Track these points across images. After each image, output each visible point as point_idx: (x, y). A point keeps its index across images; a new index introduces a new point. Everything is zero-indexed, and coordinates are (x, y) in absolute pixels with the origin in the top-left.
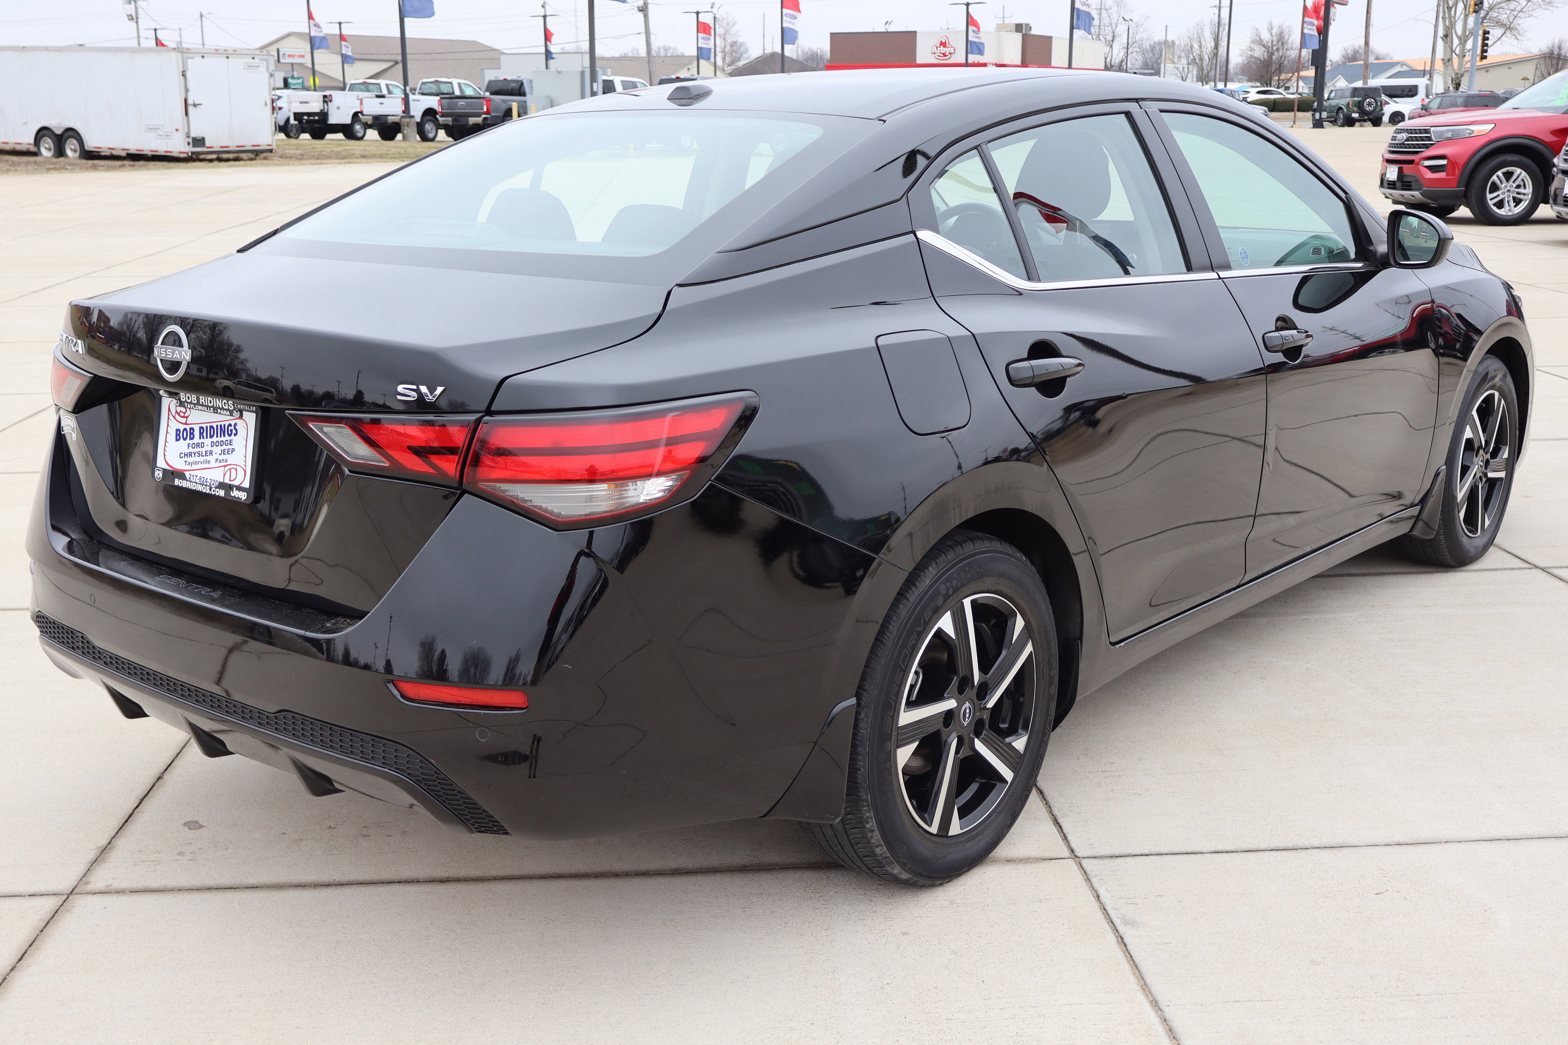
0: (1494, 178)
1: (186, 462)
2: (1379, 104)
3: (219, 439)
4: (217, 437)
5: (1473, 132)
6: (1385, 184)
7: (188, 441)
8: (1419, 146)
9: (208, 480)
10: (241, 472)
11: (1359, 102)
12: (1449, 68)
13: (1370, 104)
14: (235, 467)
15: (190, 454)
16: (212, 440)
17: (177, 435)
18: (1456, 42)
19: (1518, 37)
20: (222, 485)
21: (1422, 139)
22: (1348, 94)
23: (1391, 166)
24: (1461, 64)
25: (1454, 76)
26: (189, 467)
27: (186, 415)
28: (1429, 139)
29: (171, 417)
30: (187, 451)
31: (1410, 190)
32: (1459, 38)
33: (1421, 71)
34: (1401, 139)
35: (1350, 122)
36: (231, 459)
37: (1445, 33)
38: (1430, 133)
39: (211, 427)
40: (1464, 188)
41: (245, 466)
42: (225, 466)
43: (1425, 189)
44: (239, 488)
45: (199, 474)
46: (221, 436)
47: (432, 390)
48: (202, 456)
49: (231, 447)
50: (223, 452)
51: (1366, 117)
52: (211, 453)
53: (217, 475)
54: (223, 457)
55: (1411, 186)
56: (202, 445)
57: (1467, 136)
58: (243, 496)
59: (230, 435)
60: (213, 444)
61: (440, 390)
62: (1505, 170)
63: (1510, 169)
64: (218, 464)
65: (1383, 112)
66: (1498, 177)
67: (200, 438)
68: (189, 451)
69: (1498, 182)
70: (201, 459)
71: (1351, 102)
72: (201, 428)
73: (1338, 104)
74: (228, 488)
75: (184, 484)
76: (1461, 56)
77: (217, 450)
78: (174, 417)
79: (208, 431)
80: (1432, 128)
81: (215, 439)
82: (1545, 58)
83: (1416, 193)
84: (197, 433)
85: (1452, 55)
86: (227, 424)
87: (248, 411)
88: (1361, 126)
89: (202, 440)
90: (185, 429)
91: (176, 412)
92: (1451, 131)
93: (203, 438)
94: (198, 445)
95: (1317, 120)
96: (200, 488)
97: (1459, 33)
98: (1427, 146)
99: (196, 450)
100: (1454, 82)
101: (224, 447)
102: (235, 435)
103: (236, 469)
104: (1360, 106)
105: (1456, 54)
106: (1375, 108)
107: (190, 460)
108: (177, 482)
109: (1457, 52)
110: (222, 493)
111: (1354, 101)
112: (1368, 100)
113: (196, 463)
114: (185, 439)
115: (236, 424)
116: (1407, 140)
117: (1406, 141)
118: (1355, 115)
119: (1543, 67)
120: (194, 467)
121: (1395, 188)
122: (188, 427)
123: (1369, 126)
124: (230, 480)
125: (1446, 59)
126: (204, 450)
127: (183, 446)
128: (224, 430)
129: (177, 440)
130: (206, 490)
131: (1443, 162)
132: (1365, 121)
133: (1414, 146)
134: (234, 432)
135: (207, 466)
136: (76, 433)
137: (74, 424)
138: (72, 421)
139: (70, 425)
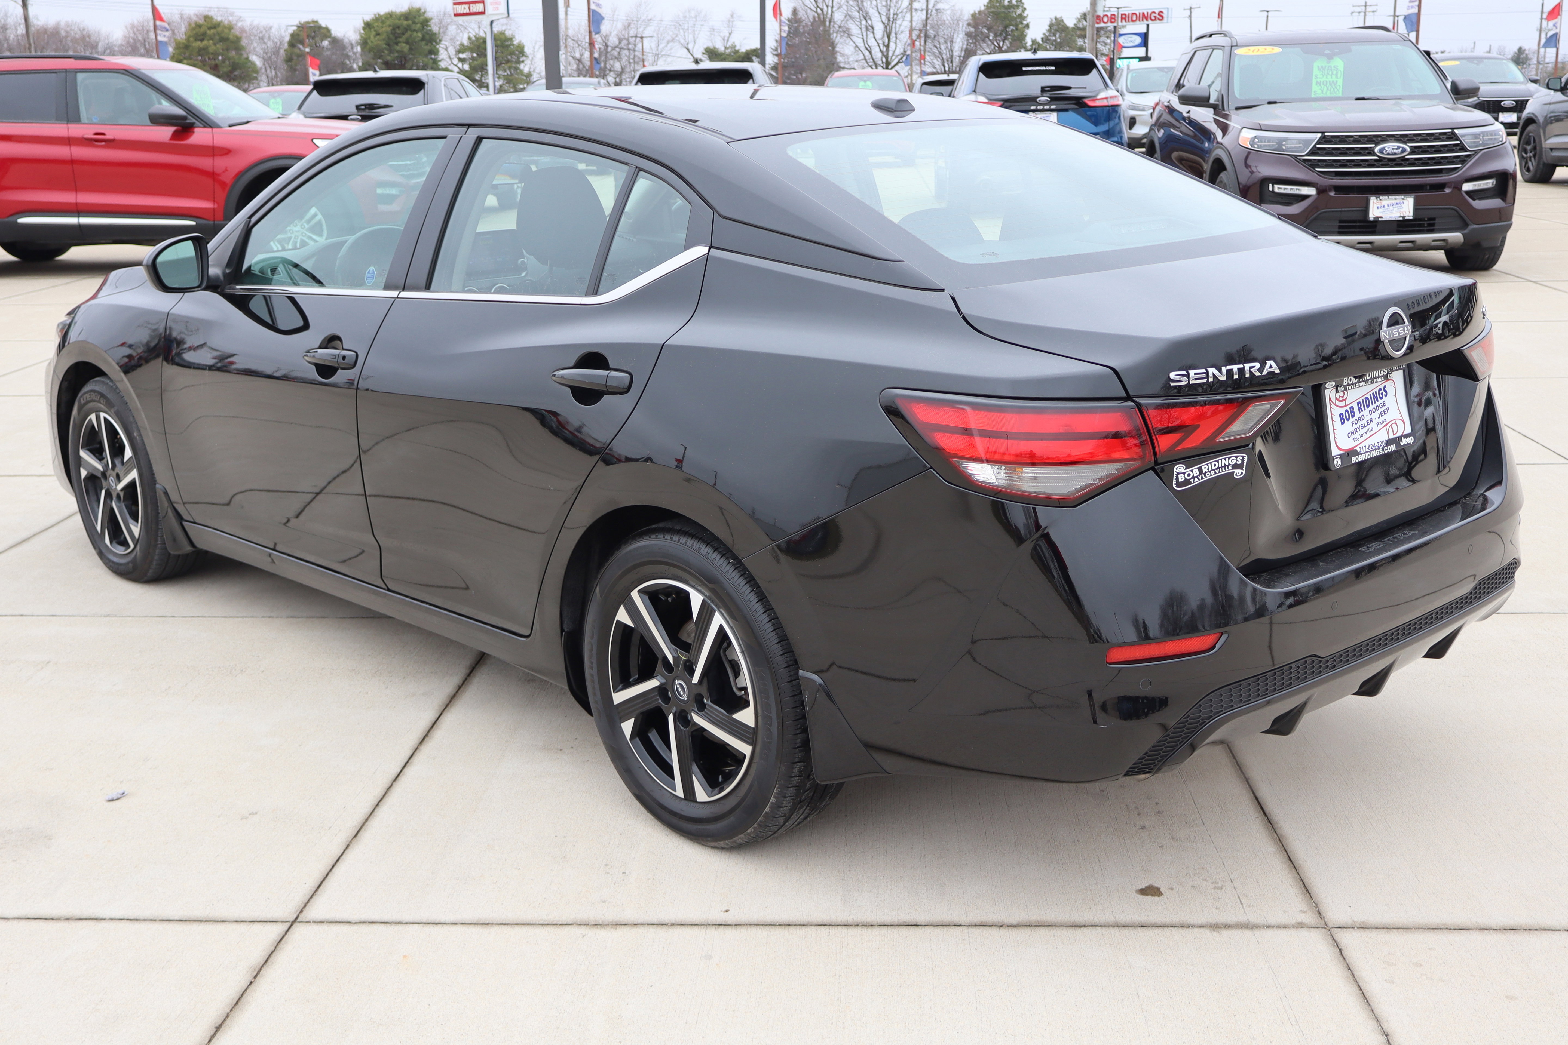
1: (1354, 439)
3: (1374, 406)
4: (1372, 404)
7: (1351, 420)
9: (1376, 444)
10: (1400, 423)
14: (1394, 422)
15: (1356, 430)
16: (1369, 409)
17: (1341, 419)
20: (1389, 442)
26: (1357, 442)
27: (1344, 398)
29: (1333, 406)
30: (1352, 429)
36: (1388, 417)
39: (1367, 398)
41: (1402, 416)
42: (1386, 425)
44: (1406, 436)
45: (1366, 443)
46: (1375, 403)
48: (1365, 427)
49: (1385, 407)
50: (1381, 415)
52: (1371, 420)
53: (1382, 436)
54: (1382, 419)
56: (1363, 417)
58: (1410, 440)
59: (1381, 398)
60: (1371, 412)
64: (1380, 427)
67: (1360, 412)
68: (1353, 428)
70: (1365, 430)
72: (1358, 403)
74: (1396, 441)
75: (1360, 458)
77: (1375, 415)
78: (1335, 405)
79: (1363, 404)
81: (1371, 407)
84: (1356, 410)
86: (1377, 389)
87: (1396, 370)
89: (1362, 413)
90: (1347, 411)
91: (1336, 398)
93: (1362, 410)
94: (1359, 420)
96: (1374, 454)
99: (1359, 424)
101: (1380, 410)
102: (1386, 396)
103: (1396, 423)
107: (1356, 435)
108: (1354, 460)
110: (1393, 448)
113: (1362, 435)
114: (1348, 420)
115: (1385, 387)
120: (1362, 439)
122: (1348, 408)
124: (1394, 435)
126: (1365, 421)
127: (1348, 426)
128: (1376, 397)
129: (1342, 423)
130: (1380, 452)
134: (1384, 393)
135: (1372, 433)
136: (1244, 469)
137: (1243, 460)
138: (1237, 457)
139: (1229, 464)
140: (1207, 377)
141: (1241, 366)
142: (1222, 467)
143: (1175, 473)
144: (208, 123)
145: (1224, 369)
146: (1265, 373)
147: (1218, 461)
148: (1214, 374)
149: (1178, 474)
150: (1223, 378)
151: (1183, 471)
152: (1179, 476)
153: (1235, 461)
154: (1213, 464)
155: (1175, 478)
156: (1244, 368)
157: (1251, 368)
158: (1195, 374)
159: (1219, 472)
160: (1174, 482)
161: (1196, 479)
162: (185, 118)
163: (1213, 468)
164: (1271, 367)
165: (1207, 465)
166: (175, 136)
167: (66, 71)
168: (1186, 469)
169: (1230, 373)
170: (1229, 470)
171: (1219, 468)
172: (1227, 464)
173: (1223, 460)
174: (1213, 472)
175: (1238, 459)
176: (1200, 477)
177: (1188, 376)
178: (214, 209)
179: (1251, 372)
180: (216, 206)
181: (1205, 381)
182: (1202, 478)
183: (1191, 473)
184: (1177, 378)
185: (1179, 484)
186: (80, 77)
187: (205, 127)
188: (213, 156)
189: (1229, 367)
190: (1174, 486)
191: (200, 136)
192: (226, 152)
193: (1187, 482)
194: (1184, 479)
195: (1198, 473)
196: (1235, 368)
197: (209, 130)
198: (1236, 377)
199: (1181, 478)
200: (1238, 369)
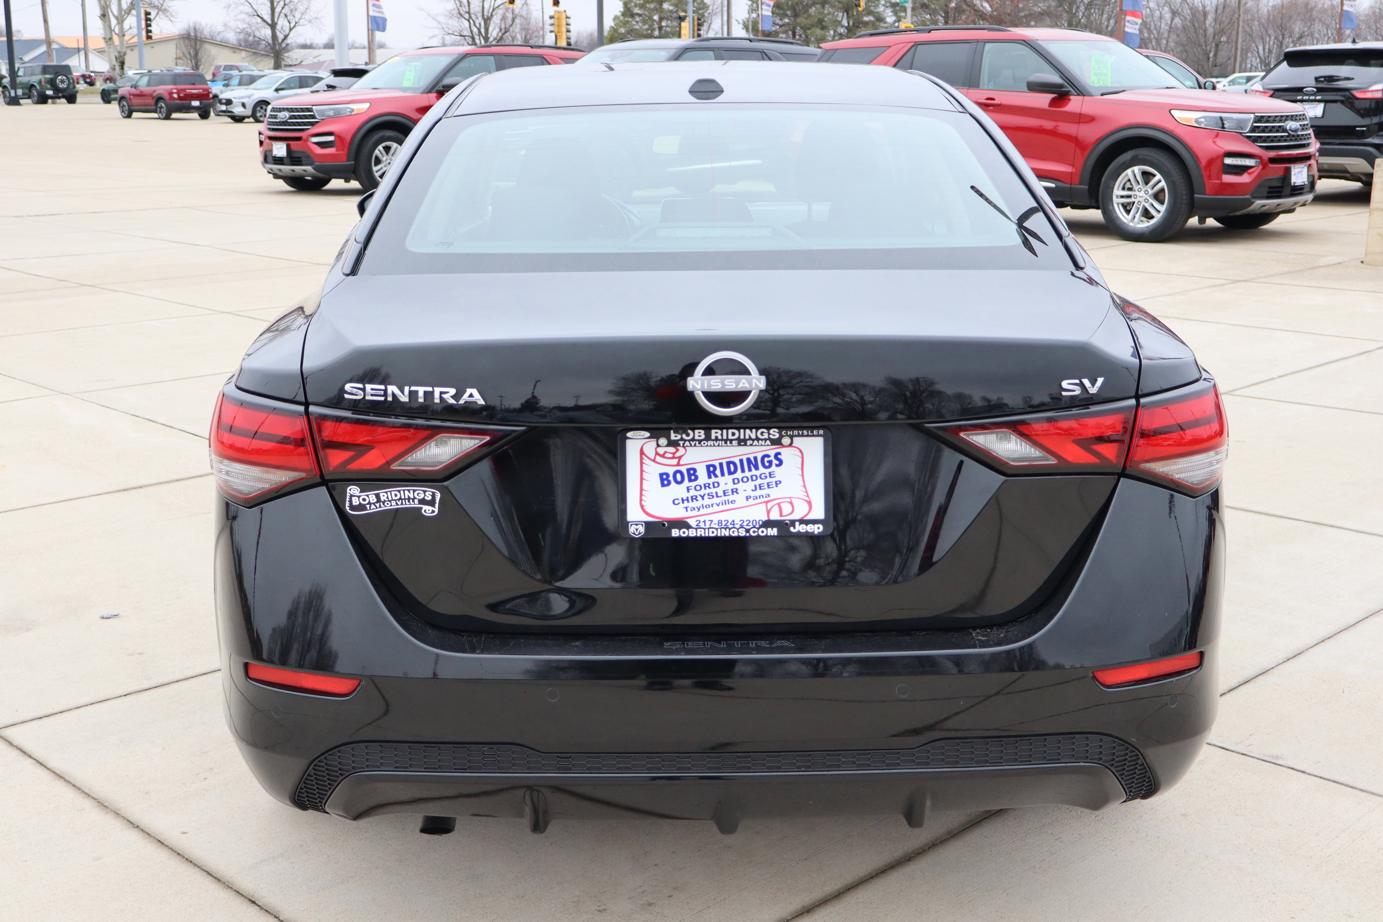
0: (377, 152)
1: (686, 508)
2: (71, 81)
3: (748, 474)
4: (743, 471)
5: (353, 110)
6: (270, 159)
7: (686, 483)
8: (305, 124)
9: (735, 522)
10: (801, 504)
11: (51, 79)
12: (111, 46)
13: (62, 82)
14: (788, 500)
15: (694, 498)
16: (733, 476)
17: (663, 480)
18: (114, 22)
19: (171, 18)
20: (768, 524)
21: (306, 117)
22: (39, 70)
23: (277, 143)
24: (122, 42)
25: (117, 55)
26: (692, 513)
27: (677, 455)
28: (313, 117)
29: (648, 461)
30: (686, 495)
31: (301, 165)
32: (117, 18)
33: (75, 48)
34: (283, 117)
35: (43, 99)
36: (777, 492)
37: (102, 13)
38: (312, 111)
39: (731, 462)
40: (353, 162)
41: (808, 496)
42: (767, 502)
43: (317, 163)
44: (809, 521)
45: (714, 517)
46: (750, 470)
47: (1093, 383)
48: (717, 496)
49: (773, 480)
50: (759, 487)
51: (60, 95)
52: (734, 491)
53: (754, 514)
54: (760, 493)
55: (301, 161)
56: (715, 485)
57: (349, 114)
58: (815, 528)
59: (767, 467)
60: (736, 481)
61: (1100, 381)
62: (384, 144)
63: (388, 143)
64: (752, 502)
65: (76, 89)
66: (379, 151)
67: (710, 477)
68: (689, 495)
69: (380, 156)
70: (717, 500)
71: (43, 80)
72: (709, 466)
73: (29, 81)
74: (785, 523)
75: (689, 534)
76: (121, 35)
77: (745, 486)
78: (654, 461)
79: (722, 469)
80: (314, 107)
81: (738, 475)
82: (183, 38)
83: (309, 168)
84: (702, 473)
85: (112, 34)
86: (761, 455)
87: (799, 436)
88: (53, 103)
89: (714, 479)
90: (678, 472)
91: (658, 453)
92: (333, 109)
93: (716, 476)
94: (706, 486)
95: (13, 97)
96: (724, 534)
97: (116, 14)
98: (312, 124)
99: (704, 492)
100: (118, 60)
101: (760, 481)
102: (778, 466)
103: (791, 503)
104: (52, 83)
105: (115, 33)
106: (68, 86)
107: (694, 504)
108: (678, 533)
109: (117, 31)
110: (771, 532)
111: (45, 78)
112: (60, 77)
113: (708, 506)
114: (679, 483)
115: (778, 453)
116: (291, 118)
117: (289, 119)
118: (50, 93)
119: (183, 46)
120: (702, 511)
121: (283, 164)
122: (683, 468)
123: (63, 103)
124: (781, 515)
125: (108, 37)
126: (718, 490)
127: (677, 491)
128: (753, 464)
129: (665, 485)
130: (741, 533)
131: (331, 138)
132: (59, 98)
133: (299, 124)
134: (775, 462)
135: (731, 506)
136: (437, 505)
137: (433, 495)
138: (425, 492)
139: (414, 498)
140: (385, 394)
141: (430, 389)
142: (405, 499)
143: (348, 494)
144: (1081, 92)
145: (407, 389)
146: (462, 402)
147: (399, 491)
148: (393, 393)
149: (351, 496)
150: (404, 398)
151: (358, 494)
152: (353, 498)
153: (422, 496)
154: (393, 493)
155: (348, 499)
156: (433, 392)
157: (441, 393)
158: (372, 389)
159: (402, 504)
160: (347, 504)
161: (373, 506)
162: (1061, 86)
163: (394, 498)
164: (471, 396)
165: (386, 493)
166: (1053, 103)
167: (977, 41)
168: (360, 492)
169: (413, 394)
170: (416, 504)
171: (400, 499)
172: (412, 497)
173: (406, 492)
174: (394, 503)
175: (427, 494)
176: (378, 505)
177: (364, 390)
178: (1072, 173)
179: (441, 398)
180: (1074, 170)
181: (382, 399)
182: (380, 507)
183: (366, 497)
184: (355, 391)
185: (352, 508)
186: (988, 46)
187: (1078, 95)
188: (1079, 122)
189: (413, 388)
190: (348, 508)
191: (1075, 104)
192: (1091, 119)
193: (361, 507)
194: (358, 503)
195: (375, 500)
196: (421, 390)
197: (1081, 98)
198: (421, 400)
199: (355, 502)
200: (425, 392)
